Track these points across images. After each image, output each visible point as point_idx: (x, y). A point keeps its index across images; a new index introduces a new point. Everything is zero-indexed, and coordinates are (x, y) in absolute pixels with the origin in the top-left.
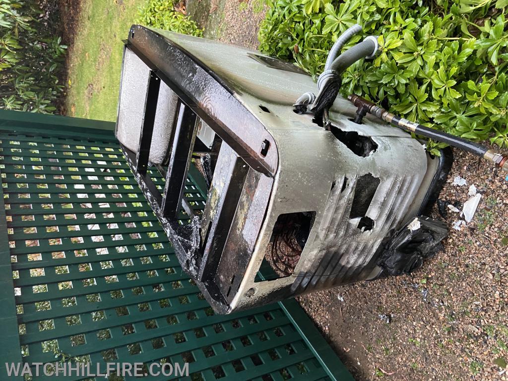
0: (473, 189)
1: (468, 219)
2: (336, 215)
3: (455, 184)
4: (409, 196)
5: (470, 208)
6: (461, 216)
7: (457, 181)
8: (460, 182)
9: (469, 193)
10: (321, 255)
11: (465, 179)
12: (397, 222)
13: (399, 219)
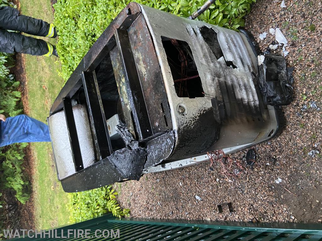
0: (271, 31)
1: (285, 42)
2: (203, 51)
3: (262, 39)
4: (243, 49)
5: (280, 37)
6: (281, 45)
7: (262, 37)
8: (263, 36)
9: (273, 34)
10: (217, 83)
11: (264, 32)
12: (250, 66)
13: (249, 64)
